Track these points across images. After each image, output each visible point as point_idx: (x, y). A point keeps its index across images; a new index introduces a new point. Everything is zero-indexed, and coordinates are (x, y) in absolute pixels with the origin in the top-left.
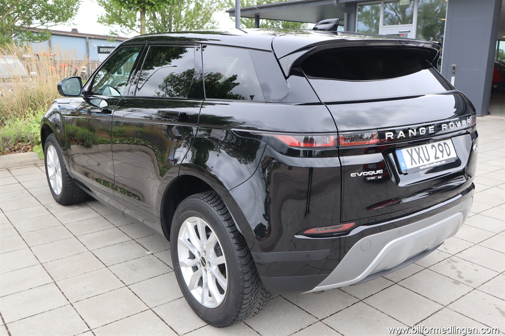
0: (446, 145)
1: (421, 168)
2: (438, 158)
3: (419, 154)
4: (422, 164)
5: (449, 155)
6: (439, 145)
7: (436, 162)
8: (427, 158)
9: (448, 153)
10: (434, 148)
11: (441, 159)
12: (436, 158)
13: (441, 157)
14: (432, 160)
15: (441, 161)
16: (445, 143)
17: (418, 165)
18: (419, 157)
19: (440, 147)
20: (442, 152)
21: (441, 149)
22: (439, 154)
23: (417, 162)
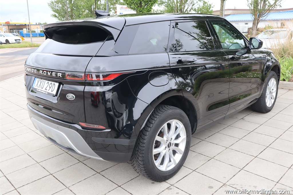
0: (54, 85)
1: (37, 90)
2: (46, 90)
3: (41, 83)
4: (39, 88)
5: (52, 91)
6: (51, 83)
7: (44, 91)
8: (42, 87)
9: (52, 90)
10: (48, 84)
11: (47, 91)
12: (46, 89)
13: (48, 90)
14: (44, 89)
15: (46, 92)
16: (54, 84)
17: (37, 88)
18: (40, 85)
19: (51, 85)
20: (50, 88)
21: (50, 86)
22: (48, 88)
23: (38, 87)
